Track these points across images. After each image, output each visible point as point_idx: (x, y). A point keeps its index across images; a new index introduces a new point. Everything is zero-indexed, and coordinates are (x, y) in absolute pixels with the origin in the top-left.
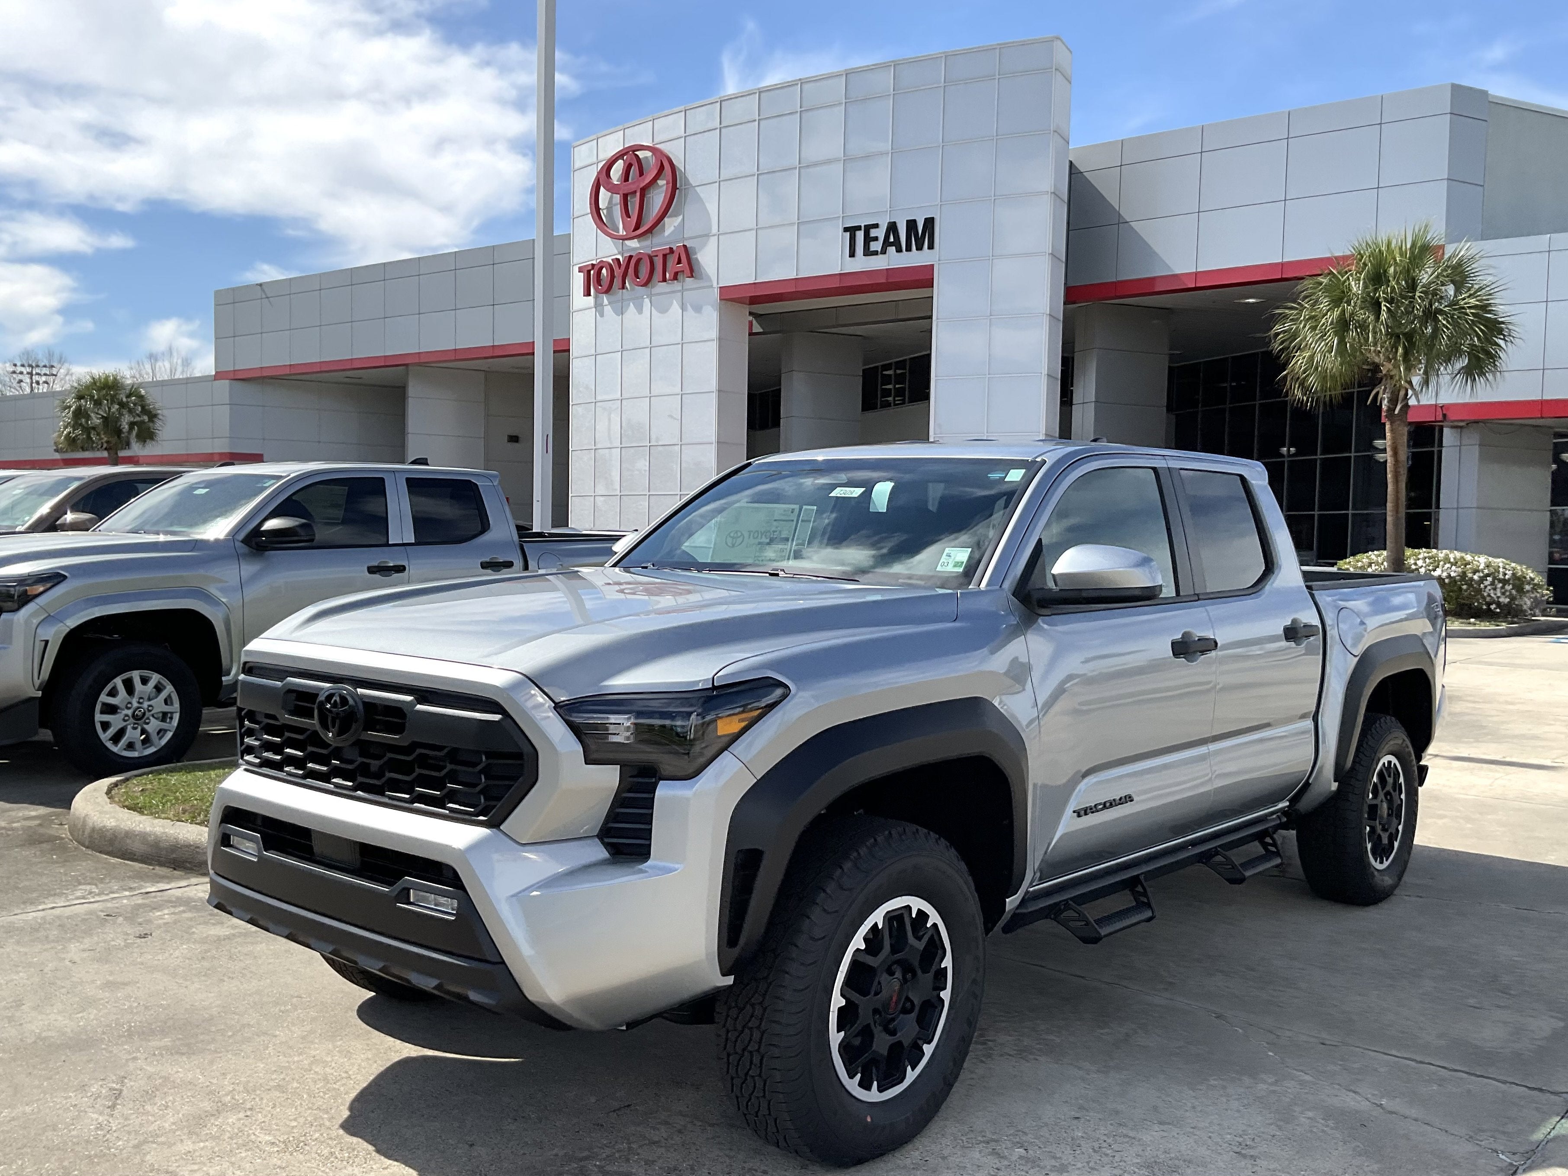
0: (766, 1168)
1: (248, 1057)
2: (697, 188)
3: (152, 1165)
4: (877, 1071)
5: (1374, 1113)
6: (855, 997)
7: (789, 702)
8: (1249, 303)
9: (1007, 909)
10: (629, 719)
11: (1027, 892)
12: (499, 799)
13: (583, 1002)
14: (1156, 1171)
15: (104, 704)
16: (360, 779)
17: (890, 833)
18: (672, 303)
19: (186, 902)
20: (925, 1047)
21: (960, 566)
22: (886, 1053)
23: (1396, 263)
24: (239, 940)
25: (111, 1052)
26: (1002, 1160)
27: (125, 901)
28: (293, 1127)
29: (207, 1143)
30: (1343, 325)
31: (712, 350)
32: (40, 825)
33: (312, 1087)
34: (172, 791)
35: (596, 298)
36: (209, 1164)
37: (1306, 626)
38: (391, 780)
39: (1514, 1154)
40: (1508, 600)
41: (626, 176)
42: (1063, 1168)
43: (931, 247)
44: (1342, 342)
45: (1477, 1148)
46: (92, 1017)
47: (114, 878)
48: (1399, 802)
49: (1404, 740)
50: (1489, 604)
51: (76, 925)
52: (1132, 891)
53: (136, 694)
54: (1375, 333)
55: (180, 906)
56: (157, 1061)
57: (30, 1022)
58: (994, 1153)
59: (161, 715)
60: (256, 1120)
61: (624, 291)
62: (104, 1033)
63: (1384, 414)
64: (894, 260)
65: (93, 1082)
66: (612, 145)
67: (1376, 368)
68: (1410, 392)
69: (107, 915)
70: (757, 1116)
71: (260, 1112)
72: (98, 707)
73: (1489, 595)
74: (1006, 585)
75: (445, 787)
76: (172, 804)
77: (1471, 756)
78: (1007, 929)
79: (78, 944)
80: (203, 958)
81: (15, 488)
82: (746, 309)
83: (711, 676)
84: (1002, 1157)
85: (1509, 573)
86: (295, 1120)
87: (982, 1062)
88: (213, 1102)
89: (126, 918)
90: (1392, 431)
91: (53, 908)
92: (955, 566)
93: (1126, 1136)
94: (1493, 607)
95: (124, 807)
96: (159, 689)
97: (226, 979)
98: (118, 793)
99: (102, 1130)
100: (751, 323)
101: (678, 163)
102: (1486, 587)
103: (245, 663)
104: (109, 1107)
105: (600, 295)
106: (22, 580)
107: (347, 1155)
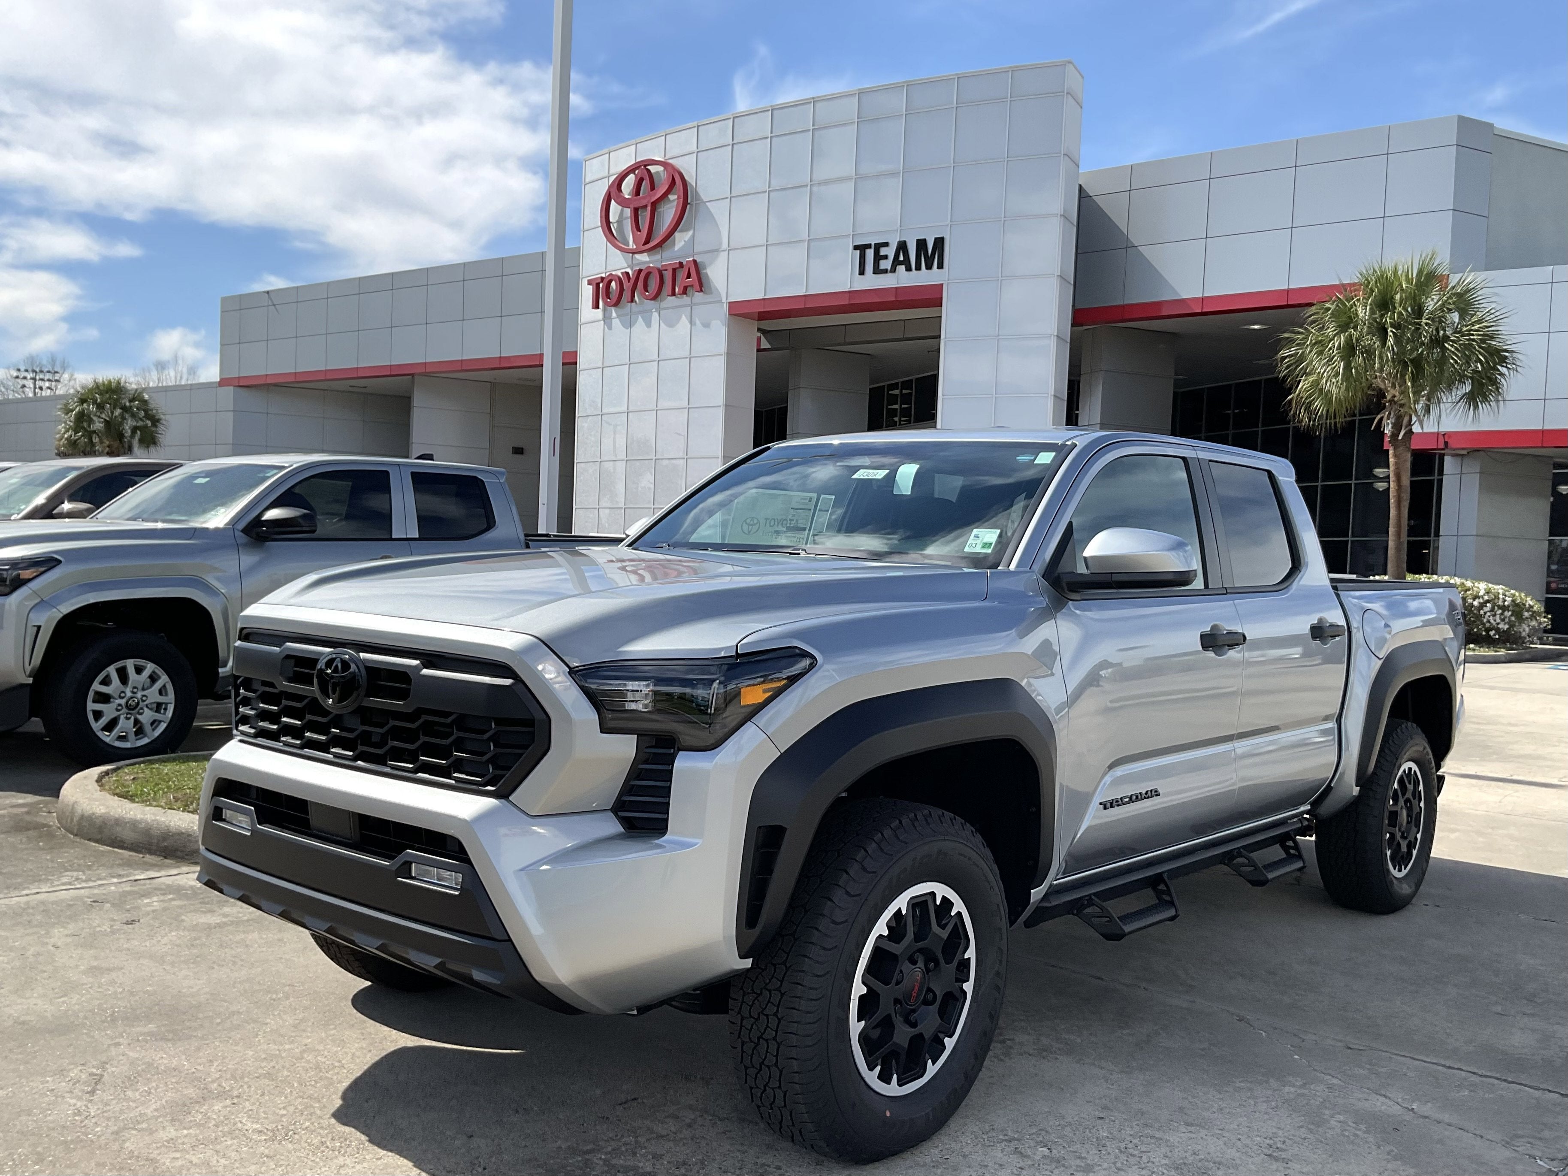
0: (780, 1164)
1: (237, 1044)
2: (707, 204)
3: (132, 1152)
4: (897, 1063)
5: (1407, 1118)
6: (878, 986)
7: (814, 674)
8: (1254, 329)
9: (1032, 901)
10: (648, 685)
11: (1051, 885)
12: (509, 768)
13: (593, 983)
14: (1185, 1172)
15: (97, 693)
16: (361, 748)
17: (916, 816)
18: (680, 317)
19: (178, 891)
20: (947, 1040)
21: (989, 547)
22: (906, 1046)
23: (1402, 290)
24: (230, 928)
25: (93, 1037)
26: (1025, 1160)
27: (113, 888)
28: (283, 1116)
29: (191, 1131)
30: (1349, 351)
31: (719, 365)
32: (28, 813)
33: (304, 1075)
34: (164, 780)
35: (604, 310)
36: (192, 1152)
37: (1332, 625)
38: (393, 748)
39: (1552, 1160)
40: (1507, 626)
41: (637, 191)
42: (1088, 1169)
43: (941, 266)
44: (1348, 368)
45: (1514, 1154)
46: (74, 1002)
47: (103, 865)
48: (1418, 811)
49: (1425, 748)
50: (1488, 630)
51: (61, 911)
52: (1155, 888)
53: (129, 685)
54: (1381, 358)
55: (170, 893)
56: (141, 1047)
57: (8, 1006)
58: (1016, 1151)
59: (155, 705)
60: (243, 1108)
61: (633, 304)
62: (86, 1018)
63: (1387, 439)
64: (903, 278)
65: (72, 1067)
66: (624, 158)
67: (1381, 394)
68: (1414, 418)
69: (94, 901)
70: (772, 1109)
71: (248, 1100)
72: (91, 695)
73: (1489, 621)
74: (1036, 567)
75: (451, 755)
76: (164, 793)
77: (1478, 774)
78: (1028, 924)
79: (62, 930)
80: (192, 945)
81: (11, 477)
82: (755, 325)
83: (735, 644)
84: (1025, 1156)
85: (1509, 599)
86: (284, 1108)
87: (1002, 1060)
88: (199, 1089)
89: (113, 905)
90: (1395, 456)
91: (37, 893)
92: (983, 547)
93: (1152, 1137)
94: (1492, 633)
95: (114, 795)
96: (153, 678)
97: (216, 967)
98: (109, 782)
99: (80, 1115)
100: (759, 340)
101: (690, 178)
102: (1485, 613)
103: (242, 629)
104: (88, 1093)
105: (609, 308)
106: (15, 564)
107: (338, 1144)
